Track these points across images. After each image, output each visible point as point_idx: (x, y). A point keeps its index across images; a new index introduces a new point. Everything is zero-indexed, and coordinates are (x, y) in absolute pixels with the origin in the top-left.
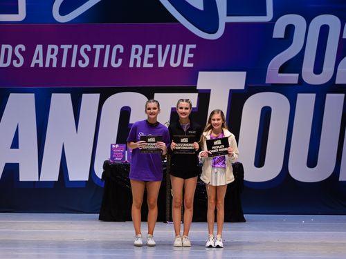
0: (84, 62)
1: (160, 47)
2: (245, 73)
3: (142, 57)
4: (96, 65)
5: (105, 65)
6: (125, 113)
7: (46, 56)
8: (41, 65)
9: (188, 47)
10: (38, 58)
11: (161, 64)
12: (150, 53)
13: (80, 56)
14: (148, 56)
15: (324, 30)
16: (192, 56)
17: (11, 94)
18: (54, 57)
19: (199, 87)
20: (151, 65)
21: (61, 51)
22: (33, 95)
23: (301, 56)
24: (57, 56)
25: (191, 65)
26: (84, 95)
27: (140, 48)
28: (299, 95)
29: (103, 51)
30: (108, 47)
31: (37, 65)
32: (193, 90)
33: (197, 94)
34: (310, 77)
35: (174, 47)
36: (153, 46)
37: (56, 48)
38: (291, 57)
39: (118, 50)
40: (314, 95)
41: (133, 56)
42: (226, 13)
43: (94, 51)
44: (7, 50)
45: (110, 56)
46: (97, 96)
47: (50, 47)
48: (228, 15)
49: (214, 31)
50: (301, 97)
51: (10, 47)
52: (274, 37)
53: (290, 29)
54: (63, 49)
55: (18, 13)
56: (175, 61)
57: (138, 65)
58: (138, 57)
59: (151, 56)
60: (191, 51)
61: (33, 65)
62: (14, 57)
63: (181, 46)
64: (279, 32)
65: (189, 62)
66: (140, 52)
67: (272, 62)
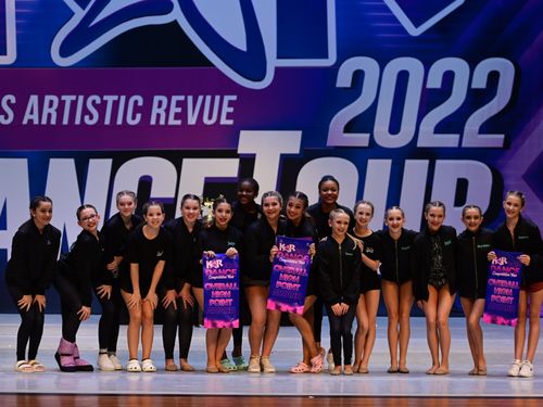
0: (91, 118)
1: (190, 98)
2: (299, 133)
3: (167, 111)
4: (107, 122)
5: (119, 122)
6: (145, 183)
7: (42, 110)
8: (36, 122)
9: (227, 98)
10: (32, 113)
11: (192, 120)
12: (177, 106)
13: (87, 110)
14: (174, 110)
15: (403, 77)
16: (231, 110)
18: (53, 111)
19: (239, 152)
20: (179, 122)
21: (62, 104)
22: (25, 160)
23: (372, 111)
24: (57, 110)
25: (231, 122)
26: (91, 161)
27: (164, 99)
28: (370, 161)
29: (116, 104)
30: (123, 98)
31: (31, 121)
32: (232, 154)
33: (238, 160)
34: (384, 138)
35: (209, 98)
36: (182, 98)
37: (55, 99)
38: (360, 112)
39: (136, 102)
40: (390, 161)
41: (155, 110)
42: (275, 56)
43: (104, 103)
45: (125, 110)
46: (109, 162)
47: (48, 98)
48: (278, 57)
49: (260, 77)
50: (371, 162)
53: (358, 76)
54: (64, 101)
55: (5, 54)
56: (210, 118)
57: (162, 122)
58: (162, 112)
59: (179, 110)
60: (231, 104)
61: (25, 122)
62: (1, 111)
63: (217, 98)
64: (344, 80)
65: (228, 118)
66: (164, 106)
67: (334, 118)
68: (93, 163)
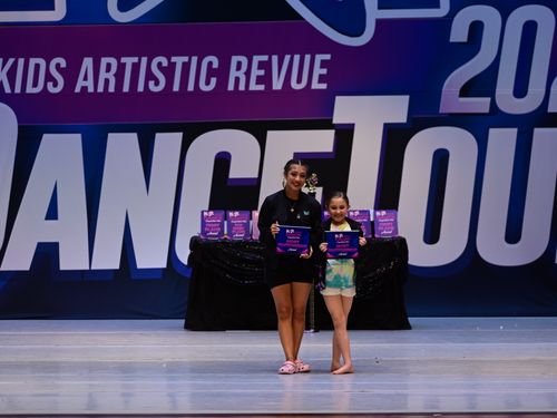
0: (157, 83)
1: (275, 59)
2: (407, 98)
3: (248, 74)
4: (176, 88)
5: (191, 87)
6: (223, 161)
7: (99, 75)
8: (91, 90)
9: (319, 58)
10: (85, 79)
11: (277, 85)
12: (259, 68)
13: (151, 74)
14: (256, 72)
15: (530, 29)
16: (324, 71)
17: (45, 136)
18: (111, 77)
19: (334, 122)
20: (261, 87)
21: (121, 67)
22: (79, 136)
23: (493, 70)
24: (115, 75)
25: (324, 86)
26: (158, 135)
27: (244, 60)
29: (186, 67)
30: (195, 60)
31: (84, 89)
33: (333, 132)
34: (508, 102)
35: (297, 58)
36: (265, 58)
37: (113, 61)
38: (478, 72)
39: (210, 64)
40: (516, 130)
41: (233, 73)
42: (376, 6)
43: (172, 66)
44: (37, 67)
45: (197, 74)
46: (179, 135)
47: (104, 61)
48: (380, 8)
49: (359, 32)
50: (492, 131)
51: (42, 62)
52: (452, 40)
53: (476, 29)
54: (125, 64)
55: (53, 9)
56: (299, 81)
57: (242, 87)
58: (241, 75)
59: (262, 72)
60: (324, 64)
61: (78, 90)
62: (49, 77)
63: (308, 57)
64: (459, 33)
65: (320, 81)
66: (244, 68)
67: (449, 79)
68: (159, 137)
